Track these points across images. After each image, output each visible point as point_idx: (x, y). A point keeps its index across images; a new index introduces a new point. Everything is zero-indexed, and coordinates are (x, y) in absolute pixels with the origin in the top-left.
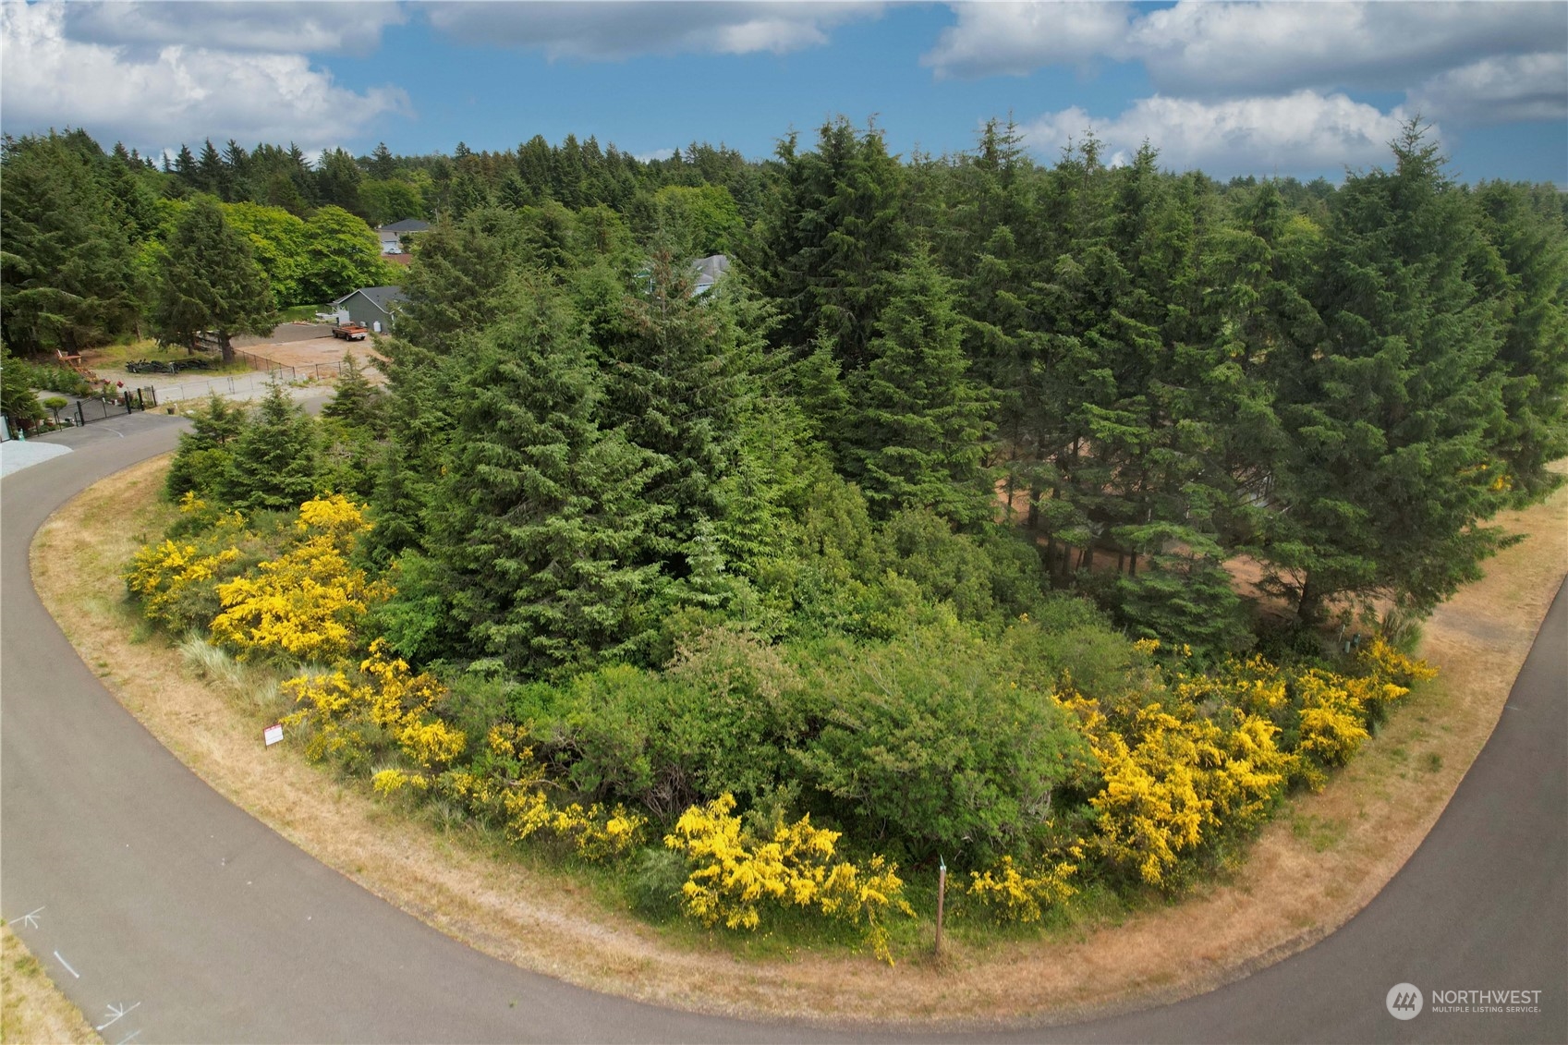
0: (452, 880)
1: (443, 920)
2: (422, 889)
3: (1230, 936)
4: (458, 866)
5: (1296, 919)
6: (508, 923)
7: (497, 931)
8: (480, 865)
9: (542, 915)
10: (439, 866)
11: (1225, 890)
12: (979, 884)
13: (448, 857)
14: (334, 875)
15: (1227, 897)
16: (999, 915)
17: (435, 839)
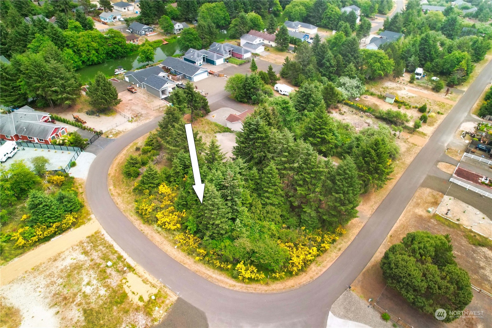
0: (208, 272)
1: (210, 279)
2: (205, 275)
3: (302, 281)
4: (209, 270)
5: (311, 278)
6: (218, 280)
7: (217, 281)
8: (212, 270)
9: (221, 278)
10: (206, 270)
11: (304, 273)
12: (273, 275)
13: (207, 269)
14: (193, 272)
15: (304, 274)
16: (275, 278)
17: (205, 266)
